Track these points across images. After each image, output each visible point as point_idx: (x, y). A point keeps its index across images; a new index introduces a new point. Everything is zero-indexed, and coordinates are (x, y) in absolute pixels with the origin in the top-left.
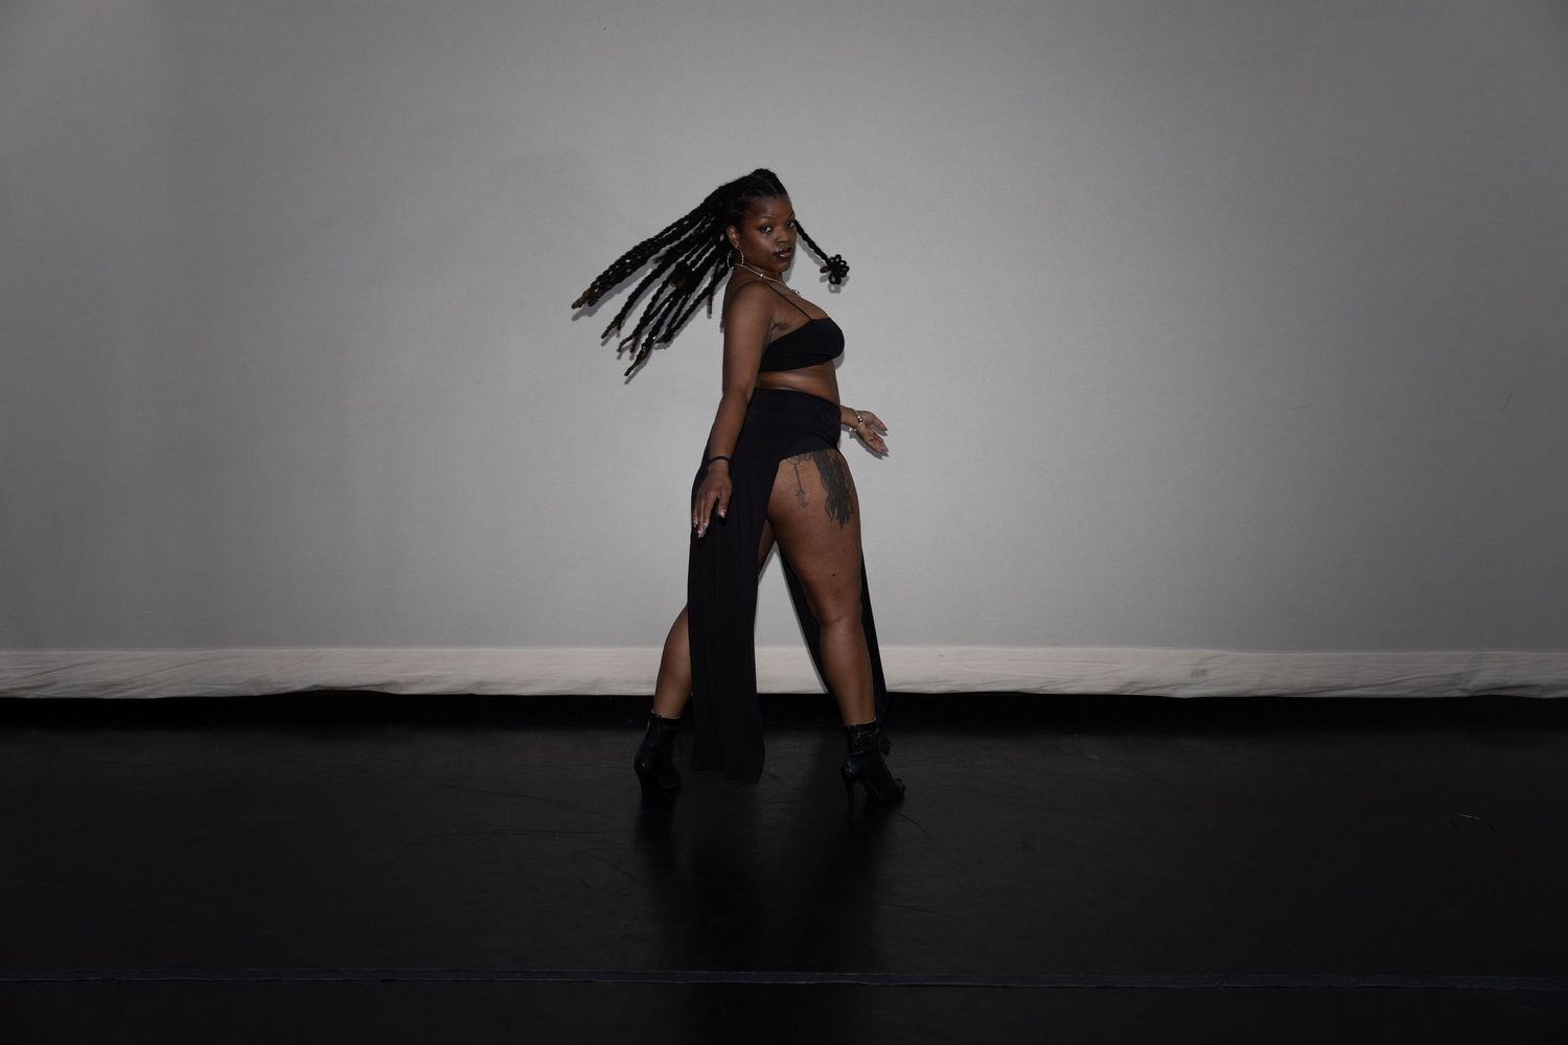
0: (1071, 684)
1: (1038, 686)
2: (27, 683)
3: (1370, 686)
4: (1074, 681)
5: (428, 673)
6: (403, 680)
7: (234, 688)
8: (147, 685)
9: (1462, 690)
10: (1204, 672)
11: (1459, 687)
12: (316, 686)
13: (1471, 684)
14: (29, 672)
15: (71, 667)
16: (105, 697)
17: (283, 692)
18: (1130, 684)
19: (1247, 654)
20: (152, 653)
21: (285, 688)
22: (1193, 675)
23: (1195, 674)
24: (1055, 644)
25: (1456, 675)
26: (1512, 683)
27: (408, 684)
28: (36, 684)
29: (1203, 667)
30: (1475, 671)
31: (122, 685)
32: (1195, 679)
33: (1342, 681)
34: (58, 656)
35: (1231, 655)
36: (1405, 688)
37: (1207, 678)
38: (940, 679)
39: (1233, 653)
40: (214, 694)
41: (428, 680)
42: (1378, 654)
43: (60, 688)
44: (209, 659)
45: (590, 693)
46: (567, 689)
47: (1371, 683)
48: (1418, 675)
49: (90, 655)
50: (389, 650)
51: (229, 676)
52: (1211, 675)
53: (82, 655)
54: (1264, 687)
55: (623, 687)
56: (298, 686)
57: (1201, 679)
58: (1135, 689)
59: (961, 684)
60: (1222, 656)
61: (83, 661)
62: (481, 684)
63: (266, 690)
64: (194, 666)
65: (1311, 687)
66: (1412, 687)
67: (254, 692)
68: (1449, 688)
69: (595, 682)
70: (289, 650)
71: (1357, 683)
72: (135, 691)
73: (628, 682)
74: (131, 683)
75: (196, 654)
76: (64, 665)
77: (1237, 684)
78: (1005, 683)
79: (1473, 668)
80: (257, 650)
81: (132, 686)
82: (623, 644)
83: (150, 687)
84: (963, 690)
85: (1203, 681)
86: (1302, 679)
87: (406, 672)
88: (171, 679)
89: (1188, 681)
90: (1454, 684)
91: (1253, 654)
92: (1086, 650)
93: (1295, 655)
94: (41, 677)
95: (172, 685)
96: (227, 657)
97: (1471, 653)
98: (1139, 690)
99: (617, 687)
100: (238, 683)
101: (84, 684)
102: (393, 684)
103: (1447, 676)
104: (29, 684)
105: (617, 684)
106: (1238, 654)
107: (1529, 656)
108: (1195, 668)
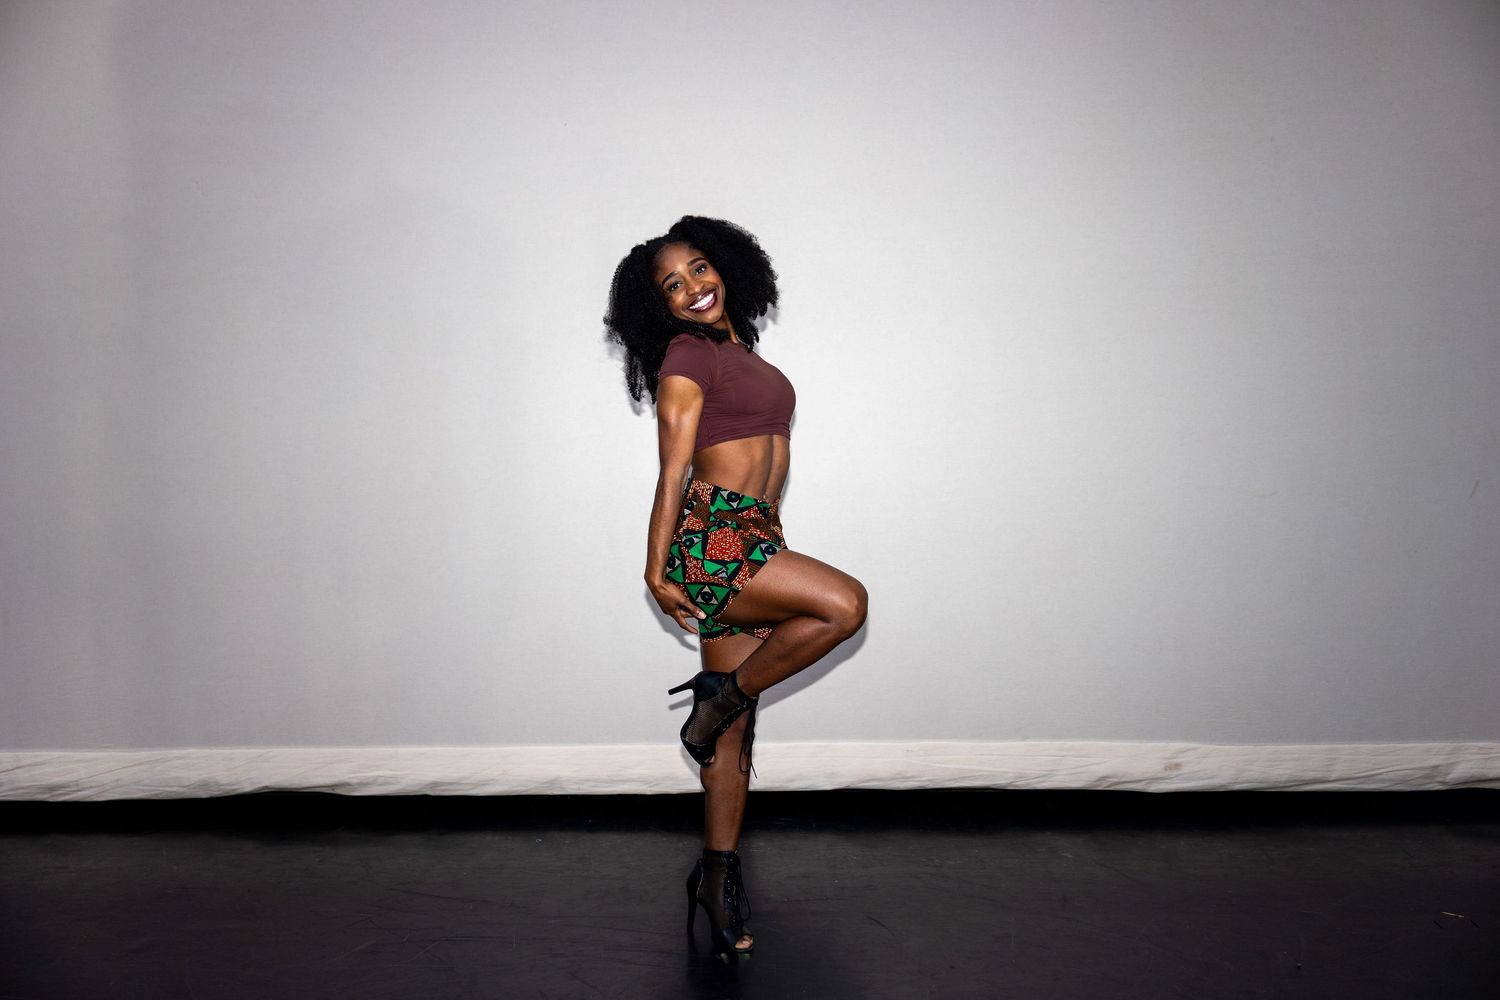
0: (1041, 779)
1: (1007, 782)
3: (1347, 780)
4: (1044, 776)
5: (380, 773)
6: (354, 781)
7: (182, 790)
8: (91, 787)
9: (1444, 783)
10: (1178, 766)
11: (1437, 780)
12: (266, 787)
13: (1451, 776)
15: (15, 768)
16: (51, 800)
17: (233, 793)
18: (1103, 778)
19: (1221, 747)
20: (99, 754)
21: (233, 790)
22: (1166, 769)
23: (1169, 768)
24: (1025, 738)
25: (1436, 767)
26: (1491, 776)
27: (361, 785)
29: (1178, 761)
30: (1452, 764)
31: (68, 787)
32: (1168, 773)
33: (1318, 775)
34: (4, 757)
35: (1204, 748)
36: (1383, 781)
37: (1180, 772)
38: (909, 775)
39: (1207, 746)
40: (160, 797)
41: (380, 780)
42: (1353, 746)
43: (7, 791)
44: (157, 761)
45: (549, 793)
46: (524, 788)
47: (1344, 776)
48: (1395, 768)
49: (36, 756)
50: (341, 750)
51: (177, 777)
52: (1185, 769)
53: (28, 756)
54: (1239, 780)
55: (581, 786)
56: (248, 787)
57: (1175, 773)
58: (1108, 784)
59: (929, 780)
60: (1194, 749)
61: (28, 762)
62: (435, 784)
63: (215, 792)
64: (142, 767)
65: (1287, 781)
66: (1390, 780)
67: (203, 794)
68: (1428, 781)
69: (553, 782)
70: (239, 751)
71: (1335, 775)
72: (80, 793)
73: (587, 780)
74: (77, 785)
75: (144, 755)
76: (10, 768)
77: (1209, 778)
78: (976, 778)
79: (1452, 761)
80: (206, 751)
81: (75, 789)
82: (582, 741)
83: (96, 789)
84: (931, 786)
85: (1180, 774)
86: (1281, 772)
87: (360, 772)
88: (117, 780)
89: (1161, 775)
90: (1434, 777)
91: (1227, 747)
92: (1057, 743)
93: (1270, 748)
95: (119, 787)
96: (174, 758)
97: (1449, 745)
98: (1112, 786)
99: (576, 786)
100: (186, 783)
101: (29, 786)
102: (346, 785)
103: (1425, 768)
105: (576, 783)
106: (1211, 747)
108: (1168, 761)
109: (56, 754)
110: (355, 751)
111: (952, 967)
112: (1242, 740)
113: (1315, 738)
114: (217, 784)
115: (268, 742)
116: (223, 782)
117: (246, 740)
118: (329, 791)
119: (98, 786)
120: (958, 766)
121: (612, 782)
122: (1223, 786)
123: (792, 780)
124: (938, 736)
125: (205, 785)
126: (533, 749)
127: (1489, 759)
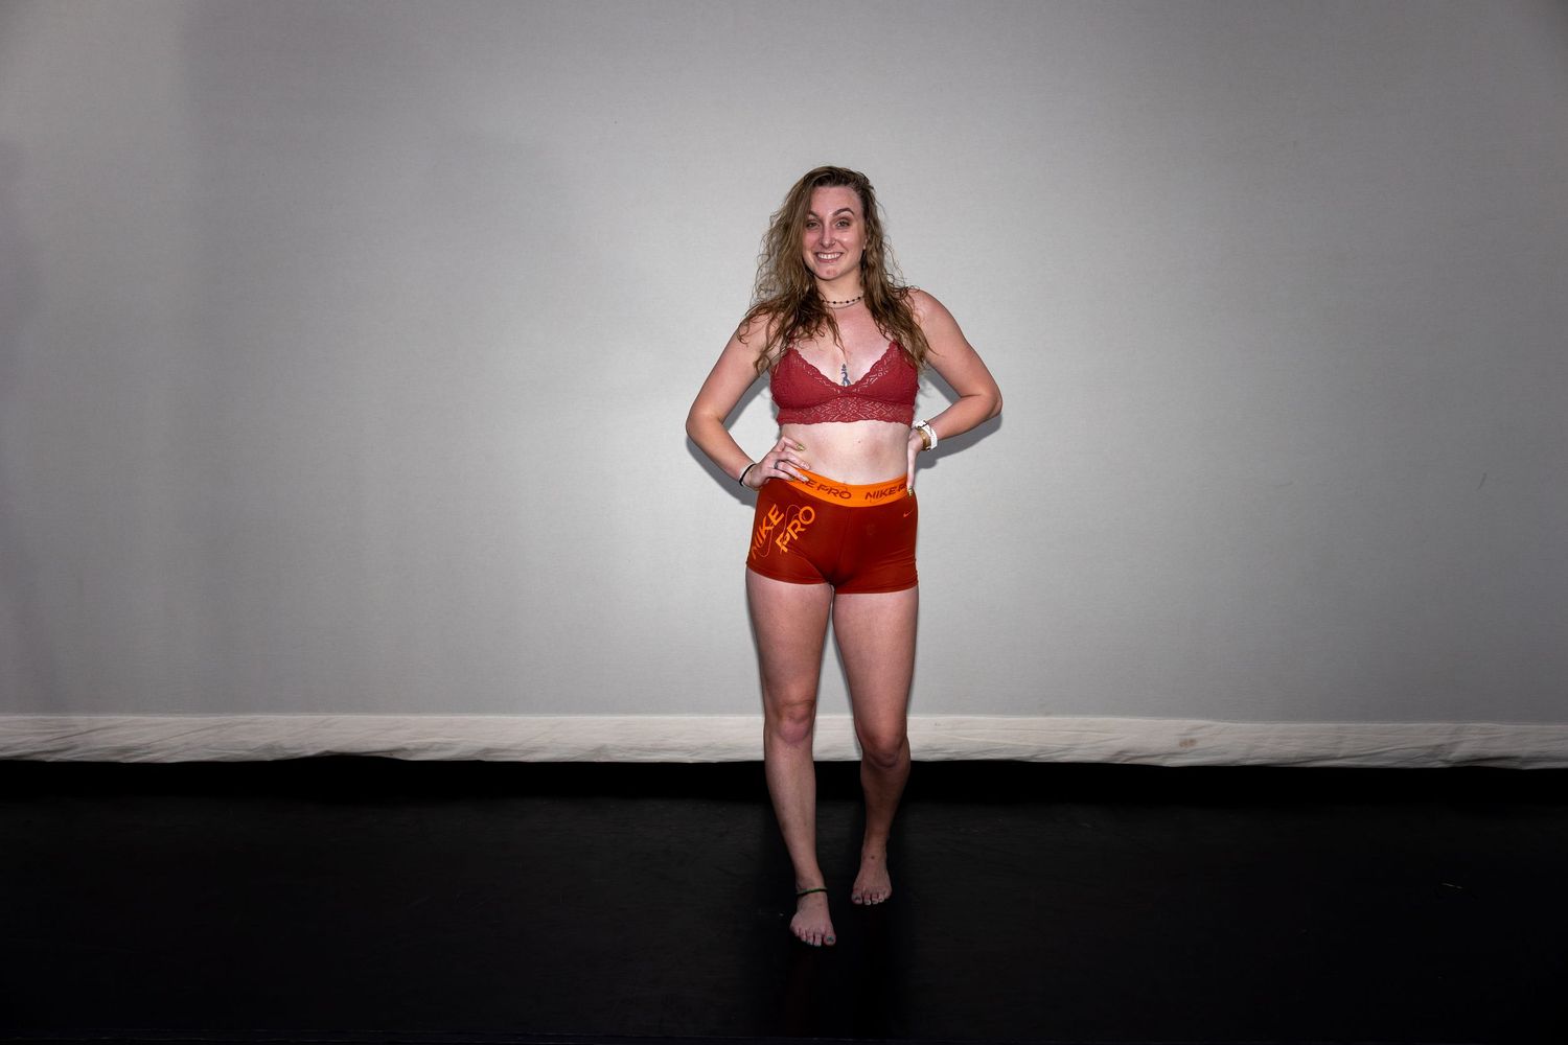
0: (1063, 753)
1: (1031, 754)
2: (49, 747)
3: (1355, 756)
4: (1067, 750)
5: (436, 740)
6: (412, 747)
7: (247, 753)
8: (159, 750)
9: (1447, 761)
10: (1192, 742)
11: (1440, 758)
12: (327, 752)
14: (50, 737)
15: (91, 731)
16: (124, 761)
17: (294, 757)
18: (1121, 753)
19: (1234, 725)
20: (171, 718)
21: (297, 754)
22: (1181, 745)
23: (1184, 743)
24: (1048, 714)
25: (1439, 746)
26: (1492, 755)
27: (418, 750)
28: (58, 747)
29: (1193, 737)
30: (1456, 743)
31: (141, 749)
32: (1183, 748)
33: (1326, 752)
34: (80, 720)
35: (1220, 725)
36: (1389, 758)
37: (1194, 748)
38: (936, 747)
39: (1220, 724)
40: (228, 760)
41: (437, 745)
42: (1362, 725)
43: (81, 752)
44: (225, 725)
45: (595, 760)
46: (572, 756)
47: (1355, 754)
48: (1401, 746)
49: (110, 720)
50: (399, 717)
51: (244, 742)
52: (1200, 745)
53: (103, 720)
54: (1251, 756)
55: (627, 755)
56: (310, 753)
57: (1190, 749)
58: (1124, 758)
59: (956, 752)
60: (1210, 726)
61: (100, 725)
62: (488, 751)
63: (279, 755)
64: (210, 732)
65: (1296, 758)
66: (1395, 758)
67: (268, 757)
68: (1431, 759)
69: (600, 749)
70: (302, 717)
71: (1342, 753)
72: (151, 755)
73: (632, 749)
74: (149, 747)
75: (212, 719)
76: (84, 729)
77: (1225, 753)
78: (1000, 751)
79: (1455, 740)
80: (271, 717)
81: (150, 750)
82: (627, 712)
83: (167, 752)
85: (1191, 751)
86: (1288, 749)
87: (415, 738)
88: (187, 744)
89: (1177, 750)
90: (1436, 756)
91: (1240, 725)
92: (1079, 719)
93: (1281, 726)
94: (62, 741)
95: (189, 749)
96: (242, 723)
97: (1452, 726)
98: (1130, 759)
99: (621, 755)
100: (252, 748)
101: (102, 749)
102: (404, 750)
103: (1429, 747)
104: (50, 749)
105: (621, 751)
106: (1226, 724)
107: (1507, 729)
108: (1184, 737)
109: (131, 718)
110: (412, 718)
112: (1255, 718)
113: (1324, 716)
114: (282, 748)
115: (330, 709)
116: (285, 746)
117: (311, 707)
118: (389, 756)
119: (168, 749)
120: (983, 740)
121: (655, 750)
122: (1233, 762)
123: (827, 751)
124: (964, 711)
125: (270, 748)
126: (579, 718)
127: (1489, 739)
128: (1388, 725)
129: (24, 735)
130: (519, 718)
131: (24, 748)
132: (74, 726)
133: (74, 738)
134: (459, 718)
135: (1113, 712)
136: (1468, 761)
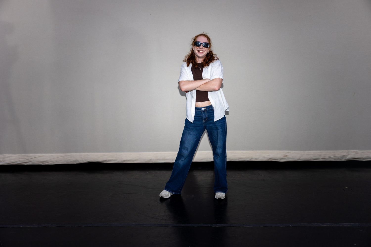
1: (249, 159)
2: (25, 161)
3: (324, 159)
4: (258, 158)
5: (113, 158)
7: (70, 162)
9: (345, 159)
10: (287, 156)
11: (344, 158)
12: (88, 161)
13: (347, 158)
14: (26, 159)
15: (35, 158)
16: (42, 164)
18: (270, 159)
20: (53, 154)
21: (81, 162)
22: (284, 157)
23: (285, 156)
24: (253, 150)
25: (344, 156)
26: (356, 157)
27: (109, 161)
30: (347, 155)
31: (46, 162)
33: (317, 158)
34: (32, 155)
35: (293, 152)
36: (332, 159)
37: (287, 157)
40: (66, 164)
41: (113, 160)
42: (325, 151)
44: (65, 156)
45: (149, 162)
46: (144, 161)
48: (335, 156)
50: (104, 153)
51: (69, 160)
52: (288, 157)
54: (300, 159)
56: (85, 162)
57: (286, 157)
59: (232, 159)
60: (291, 152)
61: (37, 156)
62: (125, 161)
63: (78, 163)
64: (62, 157)
65: (311, 159)
66: (334, 159)
67: (75, 163)
68: (342, 159)
69: (151, 160)
70: (82, 154)
71: (321, 158)
72: (49, 163)
73: (158, 160)
75: (62, 155)
76: (33, 157)
77: (294, 158)
78: (242, 159)
80: (75, 154)
82: (156, 151)
83: (52, 162)
84: (232, 161)
85: (286, 158)
86: (309, 157)
87: (108, 158)
88: (56, 160)
89: (283, 158)
90: (343, 158)
91: (298, 152)
92: (260, 151)
93: (307, 152)
94: (28, 160)
95: (57, 161)
96: (69, 155)
97: (347, 151)
98: (272, 160)
99: (155, 161)
100: (71, 161)
101: (38, 162)
102: (106, 161)
103: (341, 156)
104: (26, 162)
105: (155, 160)
106: (294, 152)
107: (360, 151)
108: (284, 155)
109: (44, 154)
110: (107, 153)
111: (237, 199)
112: (301, 150)
113: (317, 149)
114: (78, 161)
115: (89, 152)
116: (79, 160)
117: (84, 151)
118: (102, 162)
120: (238, 156)
121: (163, 160)
122: (297, 160)
123: (202, 159)
124: (234, 150)
125: (75, 161)
126: (146, 153)
127: (355, 154)
128: (332, 151)
129: (20, 159)
130: (132, 153)
131: (20, 162)
132: (31, 157)
133: (31, 159)
134: (118, 153)
135: (268, 149)
136: (350, 159)
